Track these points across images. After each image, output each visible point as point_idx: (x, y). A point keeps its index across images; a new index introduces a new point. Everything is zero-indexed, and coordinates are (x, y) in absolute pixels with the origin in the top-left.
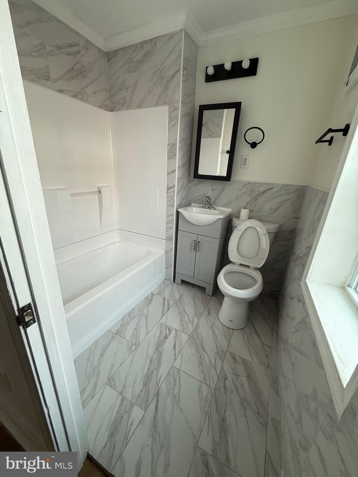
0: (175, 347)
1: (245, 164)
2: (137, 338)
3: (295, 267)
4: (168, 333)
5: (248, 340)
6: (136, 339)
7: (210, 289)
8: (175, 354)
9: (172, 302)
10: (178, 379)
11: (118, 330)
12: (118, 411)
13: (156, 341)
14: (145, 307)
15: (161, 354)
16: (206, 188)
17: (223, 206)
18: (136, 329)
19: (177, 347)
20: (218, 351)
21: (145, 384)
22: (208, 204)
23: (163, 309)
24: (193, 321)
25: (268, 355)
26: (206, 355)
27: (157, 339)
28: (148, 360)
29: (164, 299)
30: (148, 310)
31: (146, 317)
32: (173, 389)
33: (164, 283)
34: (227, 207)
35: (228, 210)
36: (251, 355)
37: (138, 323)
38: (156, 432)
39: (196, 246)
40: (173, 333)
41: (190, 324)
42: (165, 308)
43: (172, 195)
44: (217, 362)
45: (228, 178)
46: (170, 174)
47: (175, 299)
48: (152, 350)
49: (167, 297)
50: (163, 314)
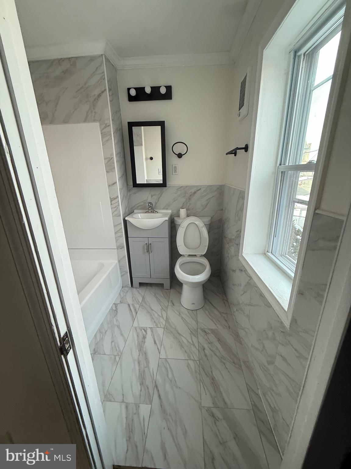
0: (155, 343)
1: (175, 171)
2: (117, 348)
3: (230, 248)
4: (144, 333)
5: (209, 314)
6: (117, 350)
7: (167, 283)
8: (158, 348)
9: (137, 306)
10: (168, 366)
11: (95, 349)
12: (126, 418)
13: (137, 344)
14: (113, 318)
15: (145, 354)
16: (146, 195)
17: (164, 209)
18: (113, 342)
19: (157, 342)
20: (191, 331)
21: (142, 384)
22: (151, 209)
23: (132, 314)
24: (162, 315)
25: (226, 319)
26: (183, 338)
27: (137, 342)
28: (136, 363)
29: (129, 305)
30: (117, 320)
31: (118, 327)
32: (168, 375)
33: (122, 291)
34: (167, 209)
35: (169, 211)
36: (216, 324)
37: (112, 335)
38: (167, 414)
39: (148, 248)
40: (149, 331)
41: (161, 318)
42: (132, 313)
43: (117, 206)
44: (193, 340)
45: (164, 185)
46: (111, 186)
47: (139, 302)
48: (136, 353)
49: (130, 302)
50: (133, 318)
